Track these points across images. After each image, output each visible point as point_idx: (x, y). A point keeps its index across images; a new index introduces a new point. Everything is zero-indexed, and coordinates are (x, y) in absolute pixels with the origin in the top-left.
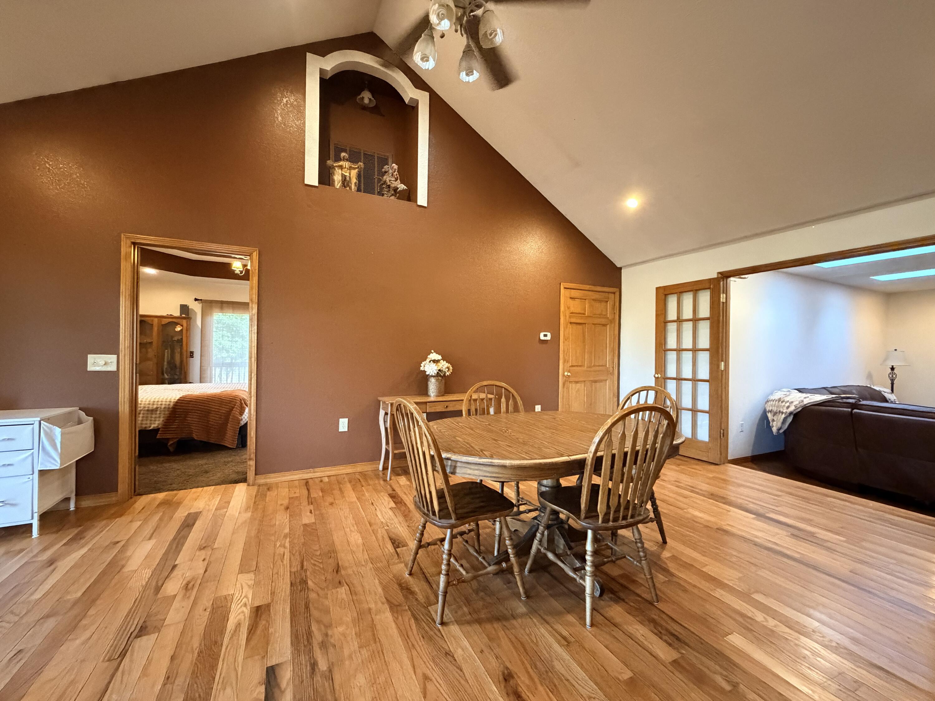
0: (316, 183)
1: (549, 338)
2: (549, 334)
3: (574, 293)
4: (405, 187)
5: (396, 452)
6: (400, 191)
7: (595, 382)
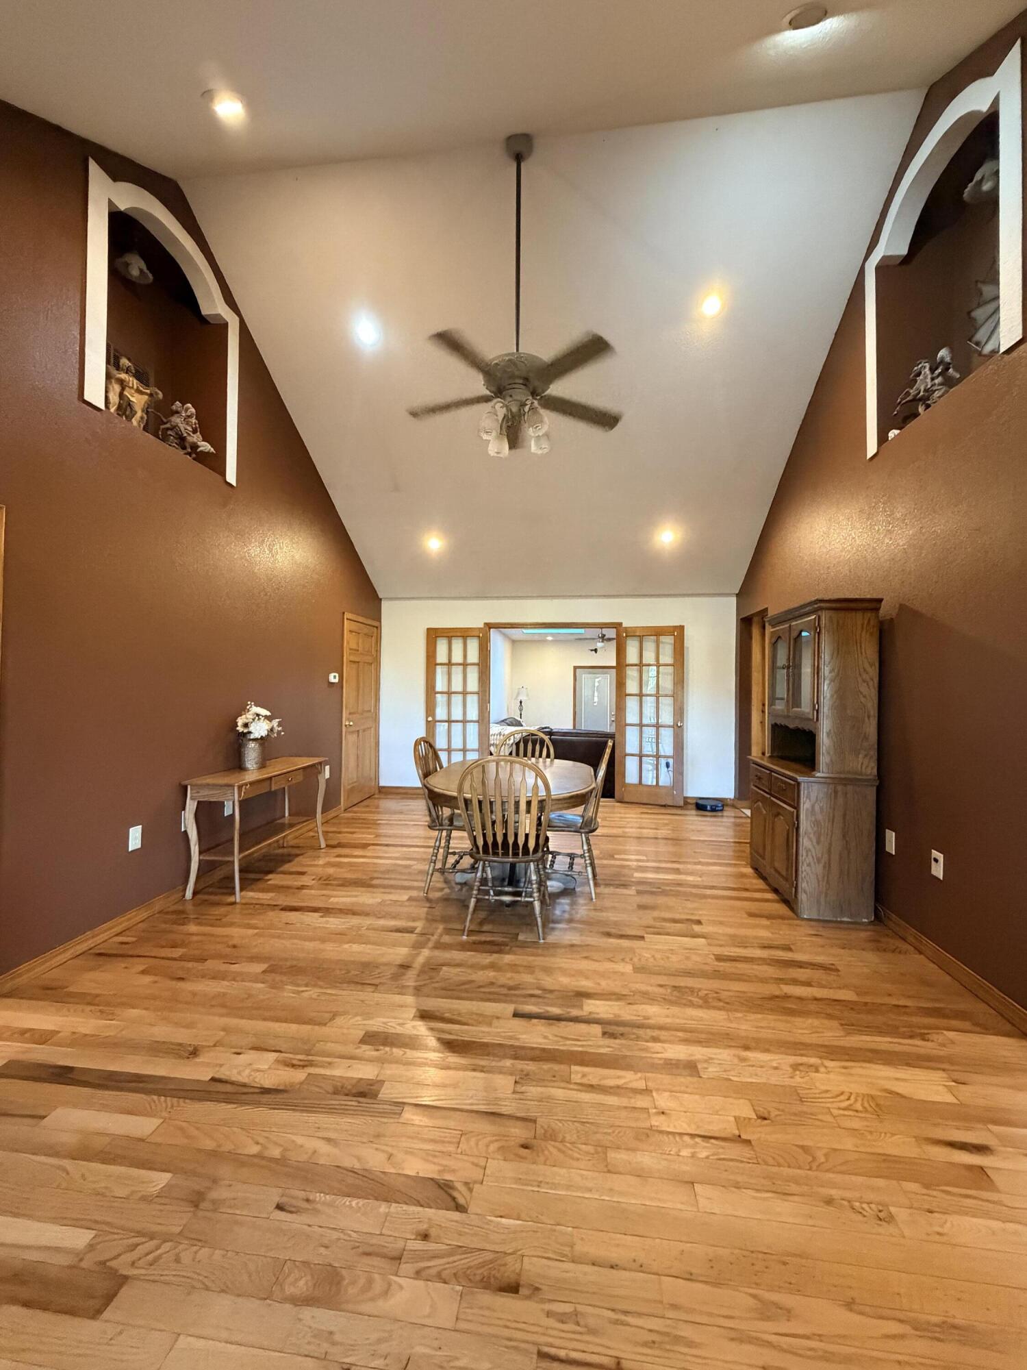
1: (336, 680)
4: (212, 450)
6: (201, 451)
7: (365, 730)
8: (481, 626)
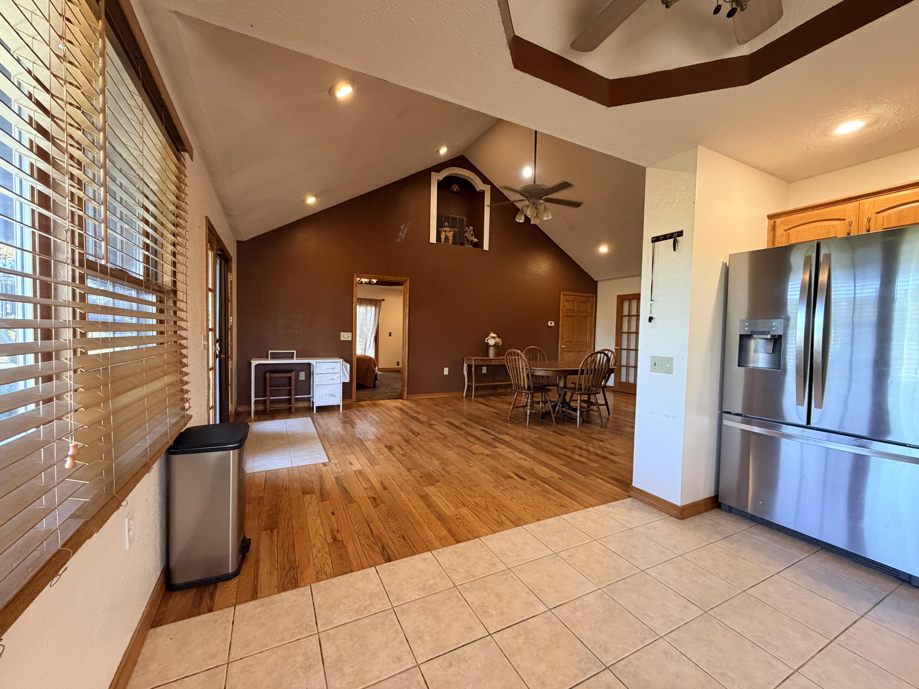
0: (435, 242)
1: (553, 325)
2: (553, 322)
3: (569, 298)
4: (478, 240)
5: (476, 385)
6: (475, 242)
7: (579, 352)
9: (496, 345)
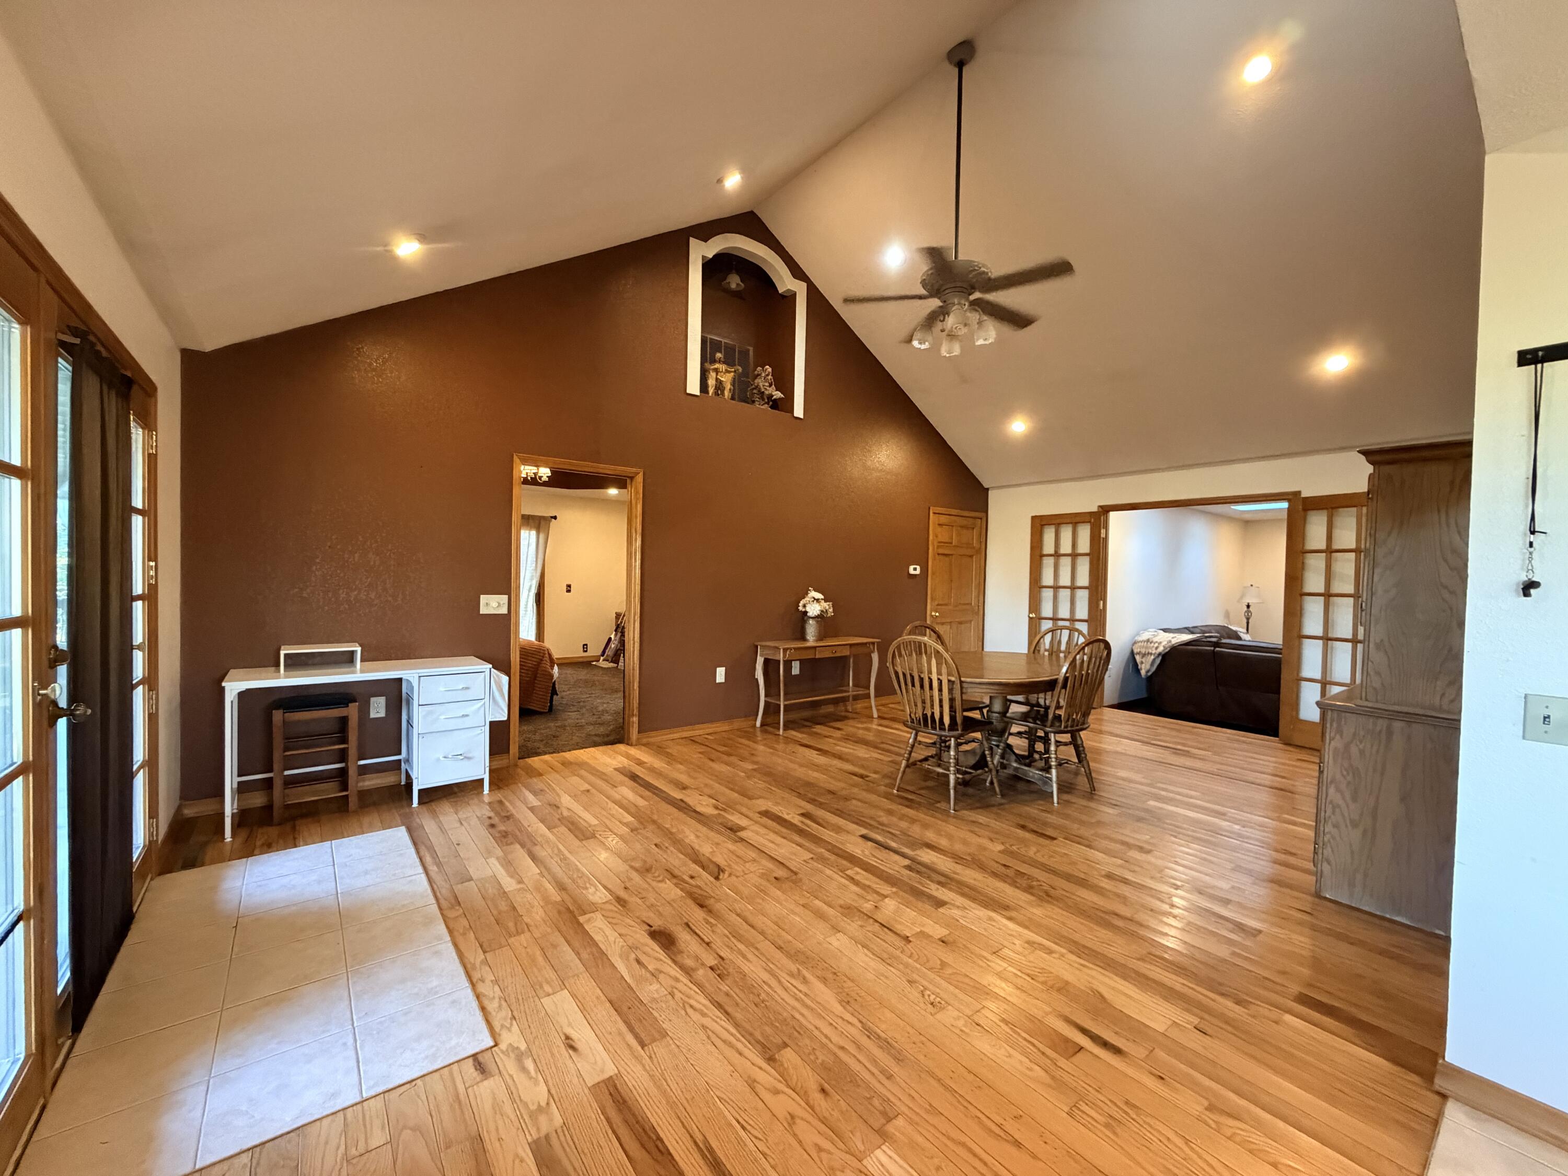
0: (698, 393)
1: (918, 572)
2: (918, 567)
3: (944, 519)
4: (782, 396)
5: (786, 703)
6: (775, 399)
7: (960, 623)
8: (1095, 509)
9: (820, 617)
